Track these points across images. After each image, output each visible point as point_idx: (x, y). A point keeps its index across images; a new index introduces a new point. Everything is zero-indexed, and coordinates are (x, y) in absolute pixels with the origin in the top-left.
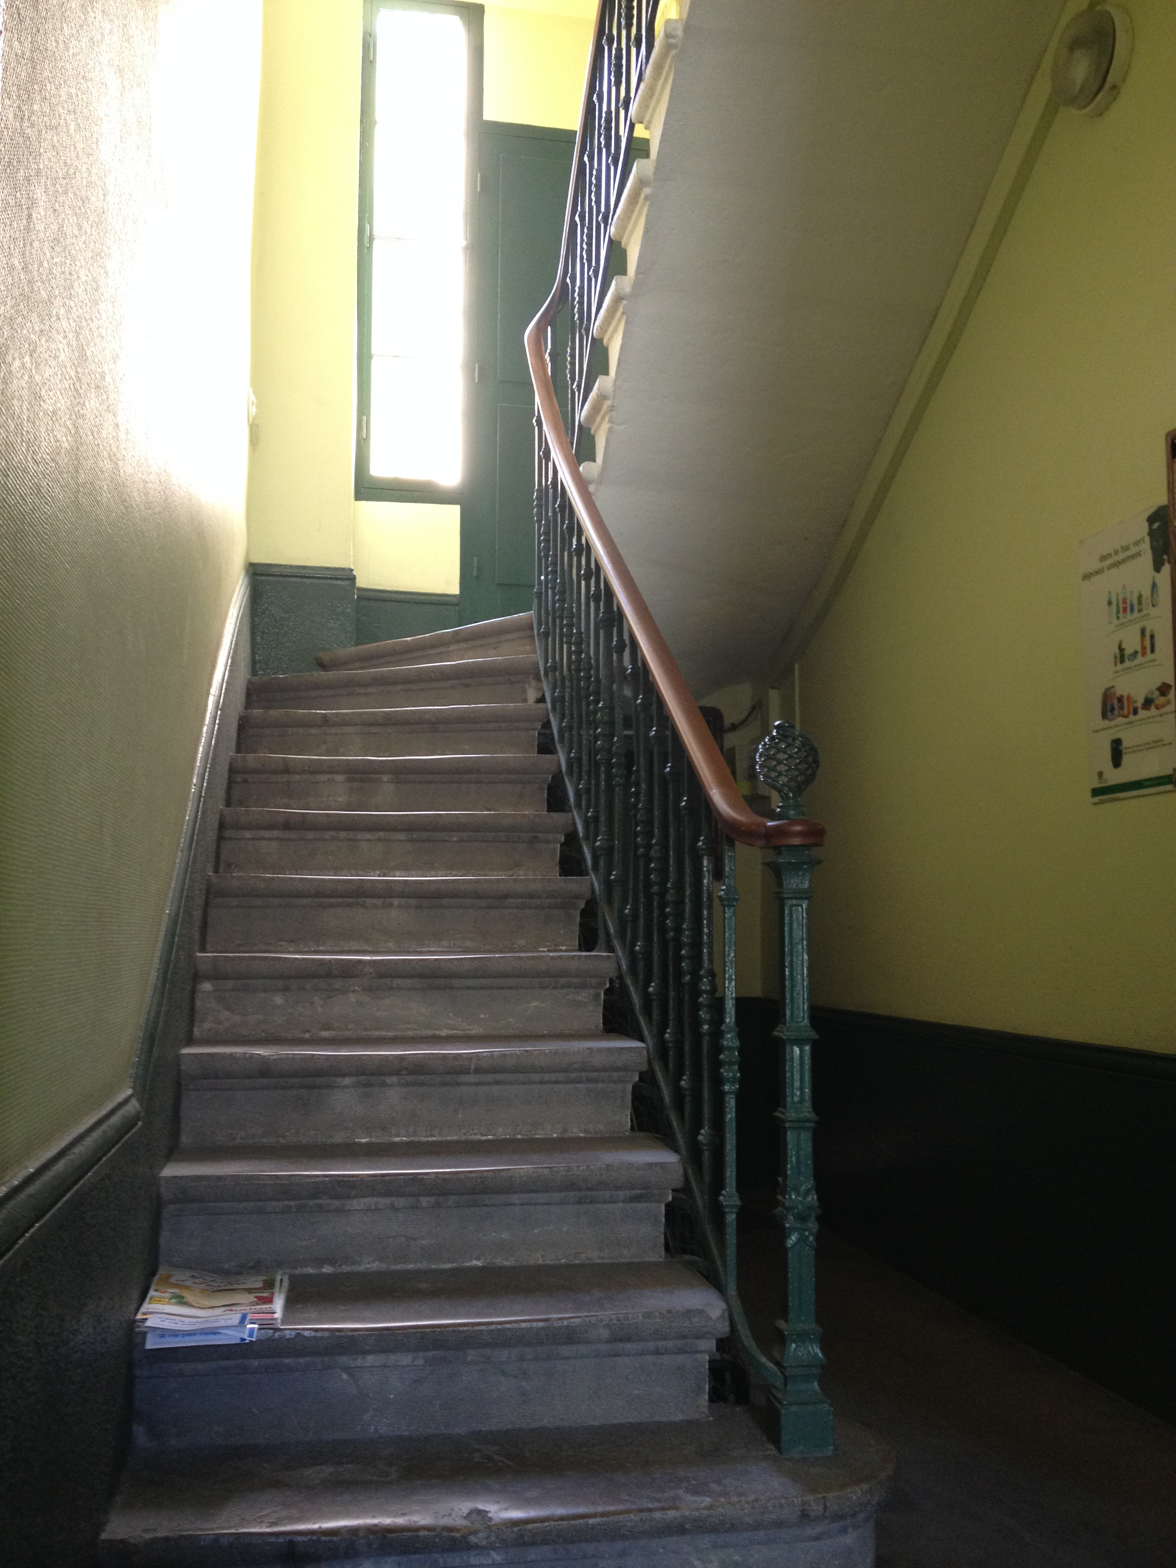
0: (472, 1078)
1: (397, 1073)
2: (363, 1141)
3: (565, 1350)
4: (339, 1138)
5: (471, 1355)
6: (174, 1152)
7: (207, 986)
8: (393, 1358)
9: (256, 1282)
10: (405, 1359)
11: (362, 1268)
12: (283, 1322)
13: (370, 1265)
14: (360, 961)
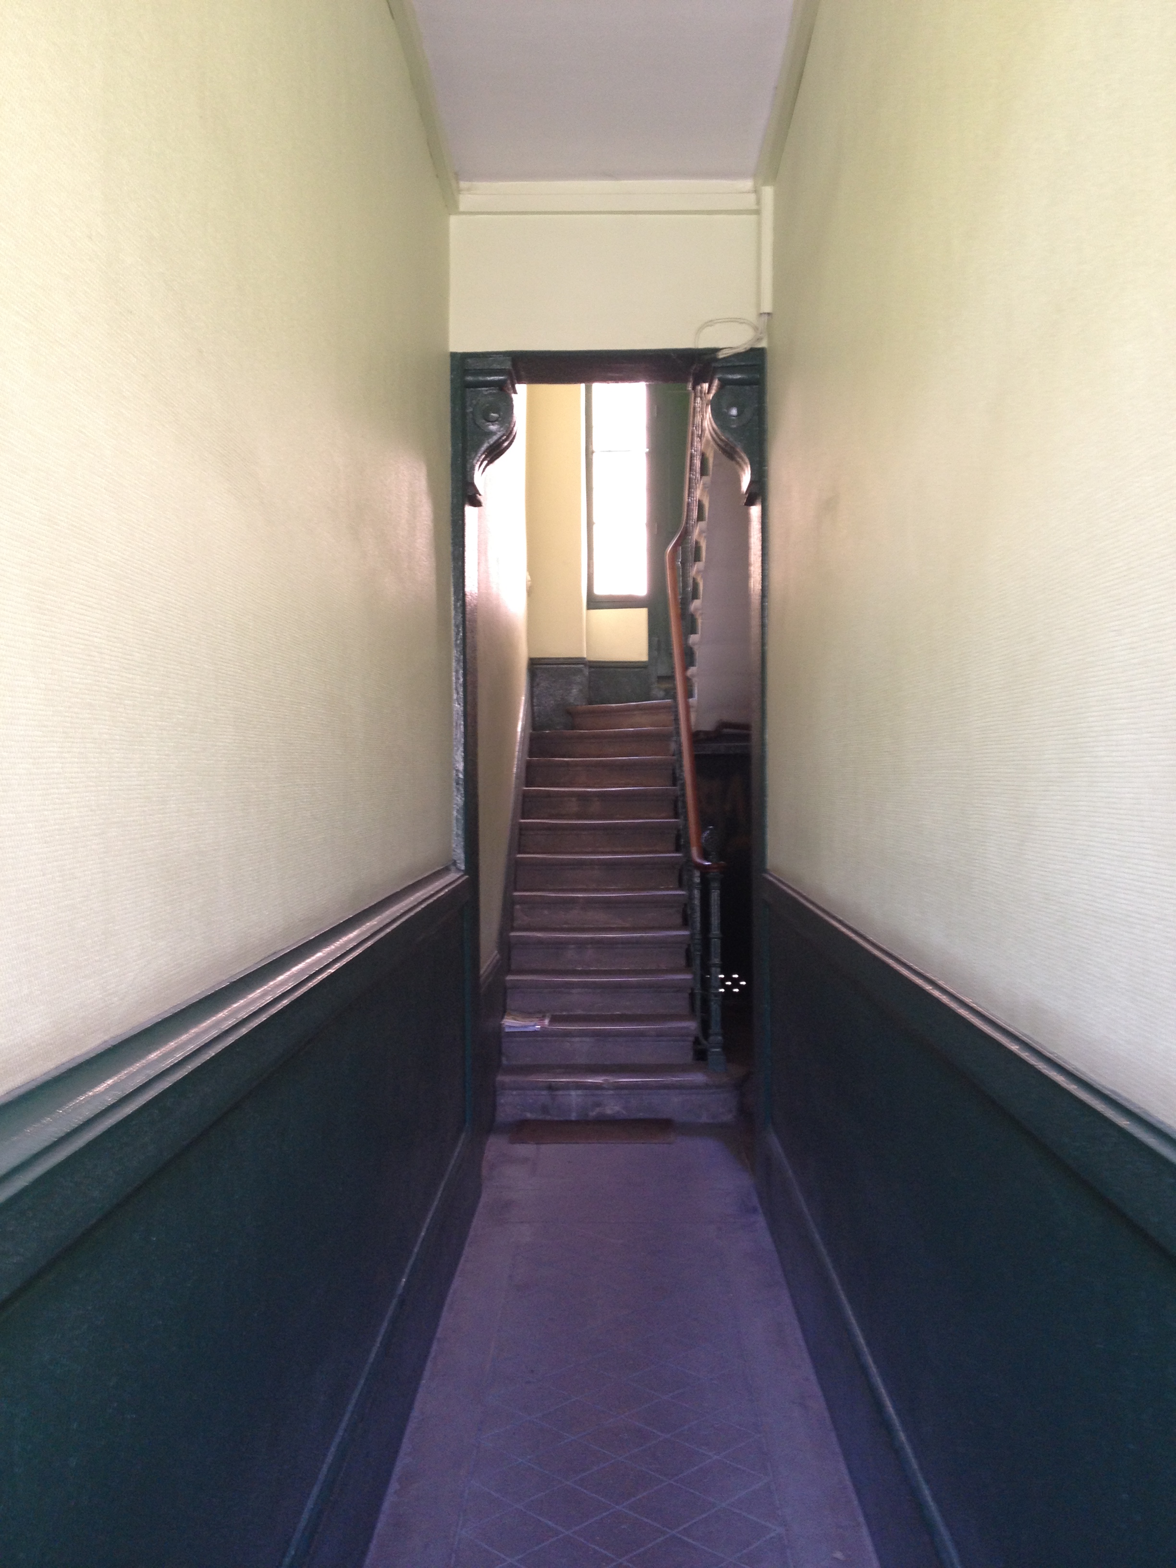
0: (620, 946)
1: (591, 943)
2: (580, 969)
3: (642, 1038)
4: (570, 967)
5: (610, 1039)
6: (510, 972)
7: (518, 907)
8: (584, 1039)
9: (541, 1016)
10: (588, 1039)
11: (576, 1013)
12: (549, 1025)
13: (579, 1012)
14: (578, 897)
